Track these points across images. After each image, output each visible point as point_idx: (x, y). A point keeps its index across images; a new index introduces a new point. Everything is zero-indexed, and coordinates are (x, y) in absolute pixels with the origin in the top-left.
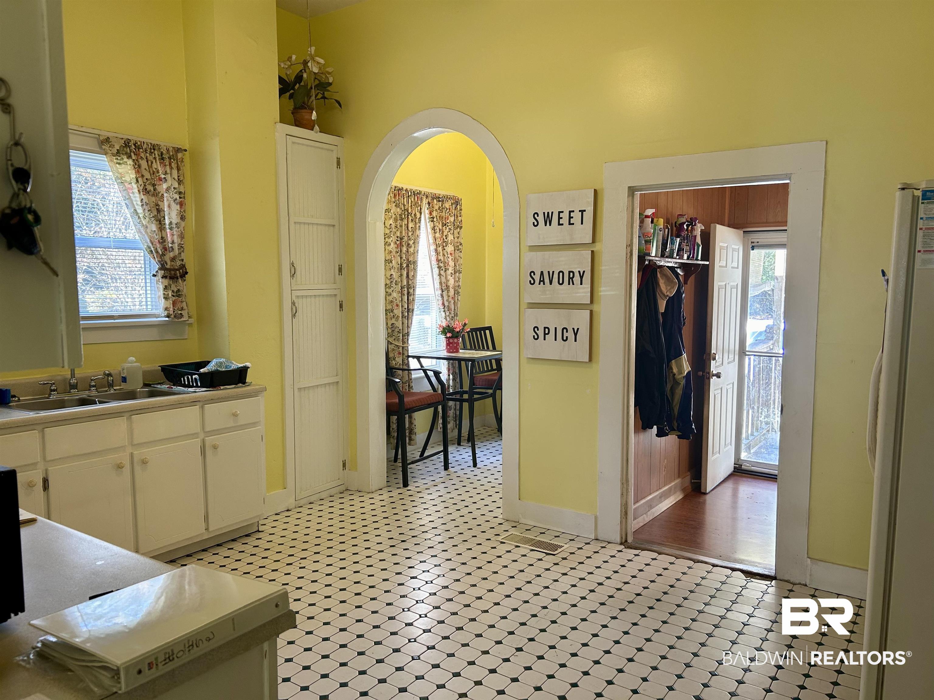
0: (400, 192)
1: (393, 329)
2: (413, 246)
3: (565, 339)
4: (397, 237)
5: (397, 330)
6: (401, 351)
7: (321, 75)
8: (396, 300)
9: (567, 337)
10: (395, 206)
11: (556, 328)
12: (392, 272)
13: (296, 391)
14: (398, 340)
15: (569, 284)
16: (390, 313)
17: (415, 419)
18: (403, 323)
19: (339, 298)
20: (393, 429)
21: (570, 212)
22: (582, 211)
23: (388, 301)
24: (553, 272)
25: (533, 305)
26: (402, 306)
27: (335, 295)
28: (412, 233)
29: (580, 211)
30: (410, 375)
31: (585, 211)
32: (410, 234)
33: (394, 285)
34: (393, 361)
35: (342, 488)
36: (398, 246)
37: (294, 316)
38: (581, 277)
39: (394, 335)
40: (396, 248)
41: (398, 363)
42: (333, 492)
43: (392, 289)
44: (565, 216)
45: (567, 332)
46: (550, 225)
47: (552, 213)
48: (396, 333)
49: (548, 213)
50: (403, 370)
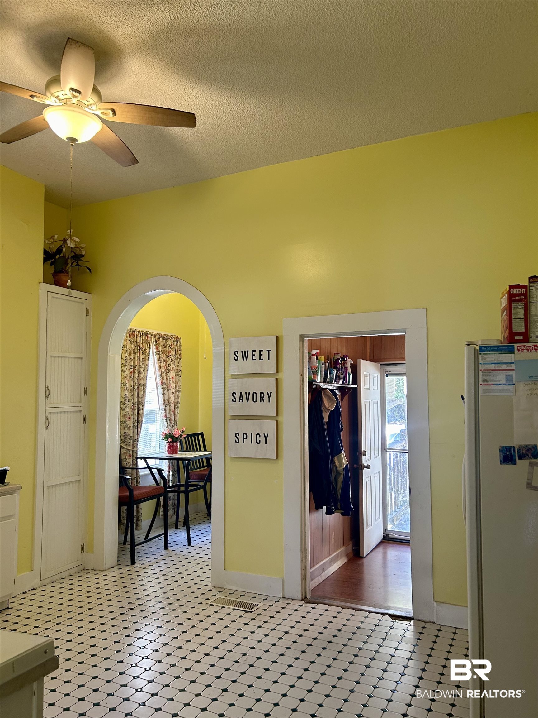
0: (134, 332)
1: (125, 436)
2: (143, 373)
3: (258, 442)
4: (131, 366)
5: (128, 437)
6: (131, 454)
7: (76, 249)
8: (129, 414)
9: (260, 441)
10: (130, 343)
11: (252, 434)
12: (126, 392)
13: (45, 488)
14: (129, 445)
15: (261, 402)
16: (123, 424)
17: (141, 508)
18: (133, 432)
19: (83, 414)
20: (123, 517)
21: (260, 351)
22: (269, 351)
23: (122, 415)
24: (249, 393)
25: (234, 417)
26: (133, 419)
27: (81, 411)
28: (143, 363)
29: (267, 351)
30: (138, 473)
31: (270, 350)
32: (141, 364)
33: (127, 402)
34: (125, 462)
35: (80, 568)
36: (131, 372)
37: (46, 428)
38: (269, 397)
39: (126, 442)
40: (130, 374)
41: (129, 463)
42: (72, 572)
43: (126, 405)
44: (257, 354)
45: (260, 437)
46: (246, 360)
47: (248, 351)
48: (127, 440)
49: (245, 351)
50: (133, 469)
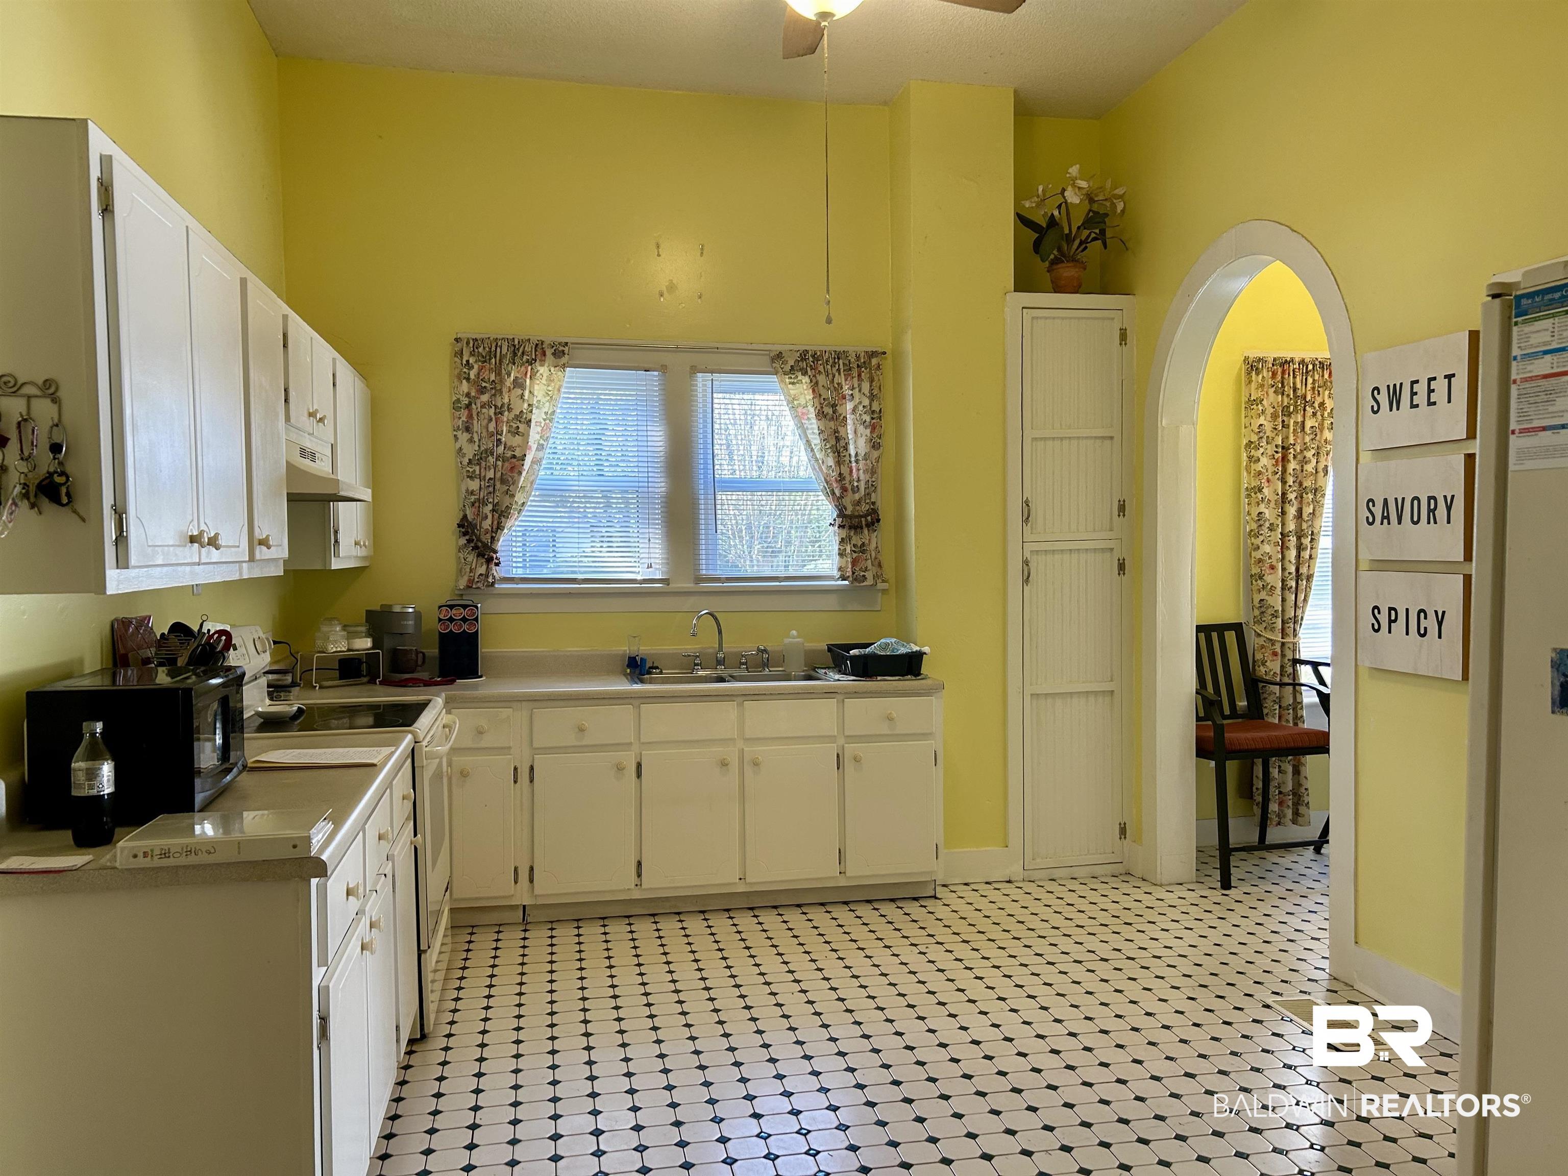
0: (1286, 367)
1: (1263, 609)
2: (1314, 461)
3: (1422, 632)
4: (1276, 446)
5: (1270, 611)
6: (1279, 650)
8: (1270, 558)
9: (1425, 629)
10: (1275, 392)
11: (1407, 610)
12: (1262, 508)
13: (1027, 699)
14: (1273, 630)
15: (1429, 523)
16: (1256, 581)
17: (1306, 778)
18: (1283, 600)
19: (1117, 555)
20: (1257, 789)
21: (1431, 380)
22: (1449, 377)
23: (1253, 559)
24: (1403, 499)
25: (1381, 565)
26: (1284, 569)
27: (1112, 549)
28: (1312, 436)
29: (1446, 377)
30: (1298, 695)
31: (1453, 375)
32: (1307, 439)
33: (1264, 531)
34: (1262, 667)
35: (1119, 869)
36: (1277, 461)
37: (1026, 580)
38: (1449, 508)
39: (1264, 621)
40: (1274, 465)
41: (1271, 670)
42: (1098, 871)
43: (1261, 538)
44: (1422, 388)
45: (1426, 618)
46: (1398, 409)
47: (1401, 384)
48: (1267, 617)
49: (1395, 385)
50: (1282, 685)
